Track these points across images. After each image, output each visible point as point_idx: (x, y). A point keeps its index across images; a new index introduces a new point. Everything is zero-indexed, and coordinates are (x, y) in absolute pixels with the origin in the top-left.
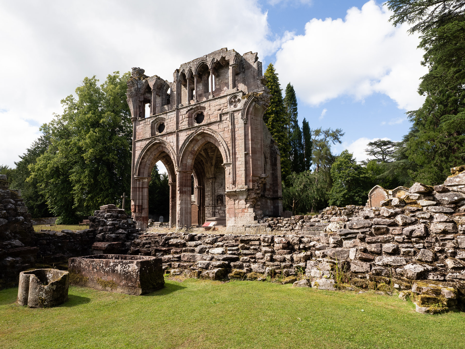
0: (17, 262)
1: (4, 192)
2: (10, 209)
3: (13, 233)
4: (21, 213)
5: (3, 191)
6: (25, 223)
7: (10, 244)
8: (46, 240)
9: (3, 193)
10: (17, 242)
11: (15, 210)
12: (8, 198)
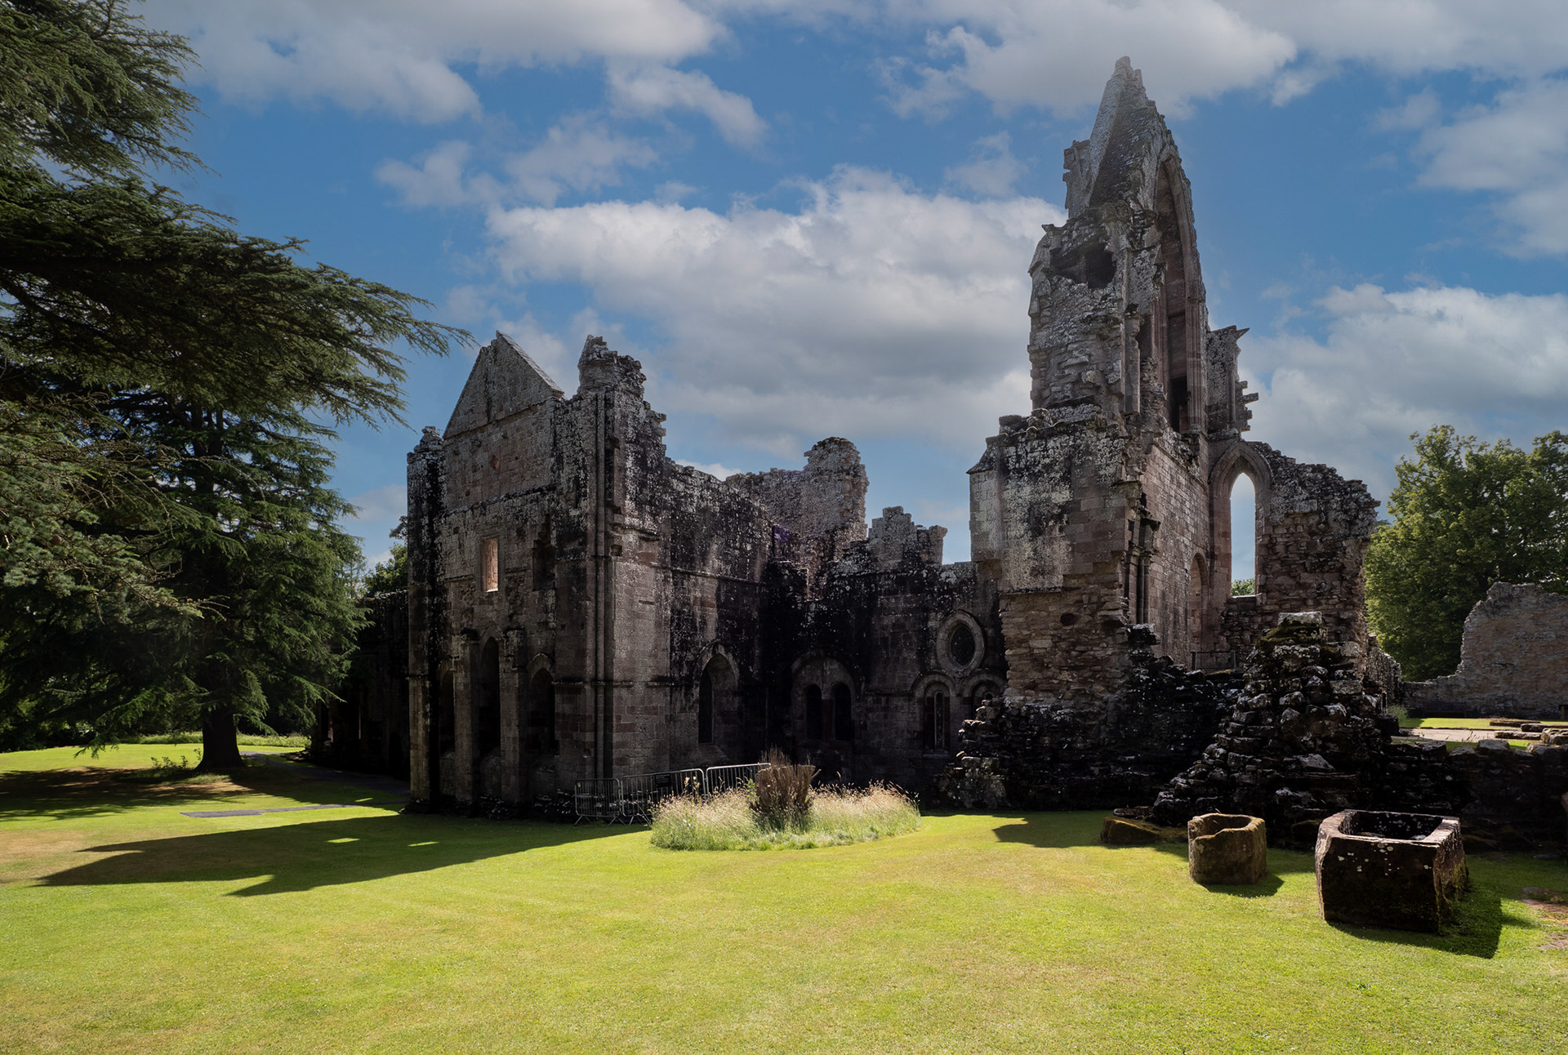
0: (1298, 801)
1: (1305, 652)
2: (1312, 688)
3: (1320, 739)
4: (1341, 695)
5: (1302, 650)
6: (1354, 719)
7: (1298, 762)
8: (1409, 763)
9: (1303, 653)
10: (1315, 760)
11: (1328, 689)
12: (1313, 664)
